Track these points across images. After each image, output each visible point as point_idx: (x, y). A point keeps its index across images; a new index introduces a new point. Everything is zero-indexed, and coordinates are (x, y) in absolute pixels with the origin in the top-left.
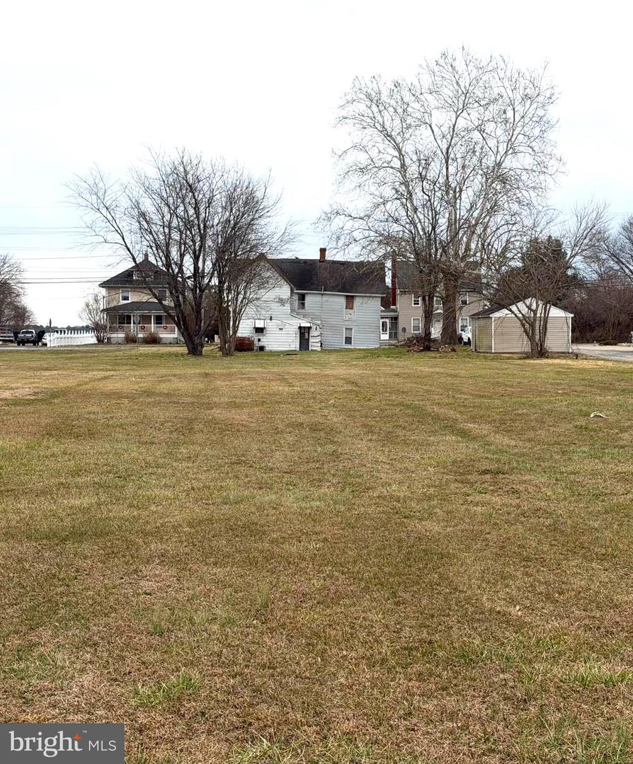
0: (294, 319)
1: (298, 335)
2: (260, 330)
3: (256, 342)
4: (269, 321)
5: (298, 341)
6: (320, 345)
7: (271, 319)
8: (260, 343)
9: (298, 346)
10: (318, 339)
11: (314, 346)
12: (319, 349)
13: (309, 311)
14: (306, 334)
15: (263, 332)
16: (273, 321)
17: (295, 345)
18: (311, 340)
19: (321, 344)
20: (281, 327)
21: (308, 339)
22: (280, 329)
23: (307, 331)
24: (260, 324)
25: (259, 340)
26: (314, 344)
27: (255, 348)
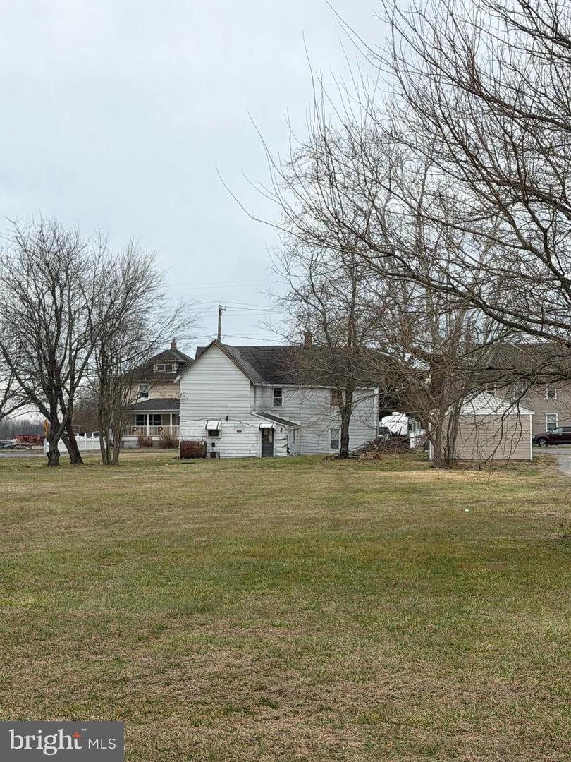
0: (255, 418)
1: (260, 439)
2: (214, 433)
3: (209, 447)
4: (225, 422)
5: (260, 445)
6: (286, 450)
7: (227, 419)
8: (214, 448)
9: (260, 452)
10: (284, 443)
11: (279, 452)
12: (285, 454)
13: (285, 409)
14: (270, 437)
15: (217, 435)
16: (229, 421)
17: (256, 451)
18: (275, 444)
19: (288, 449)
20: (239, 429)
21: (272, 443)
22: (238, 431)
23: (270, 433)
24: (213, 425)
25: (213, 445)
26: (280, 449)
27: (208, 455)
